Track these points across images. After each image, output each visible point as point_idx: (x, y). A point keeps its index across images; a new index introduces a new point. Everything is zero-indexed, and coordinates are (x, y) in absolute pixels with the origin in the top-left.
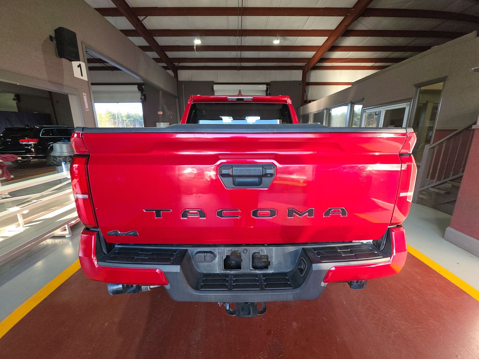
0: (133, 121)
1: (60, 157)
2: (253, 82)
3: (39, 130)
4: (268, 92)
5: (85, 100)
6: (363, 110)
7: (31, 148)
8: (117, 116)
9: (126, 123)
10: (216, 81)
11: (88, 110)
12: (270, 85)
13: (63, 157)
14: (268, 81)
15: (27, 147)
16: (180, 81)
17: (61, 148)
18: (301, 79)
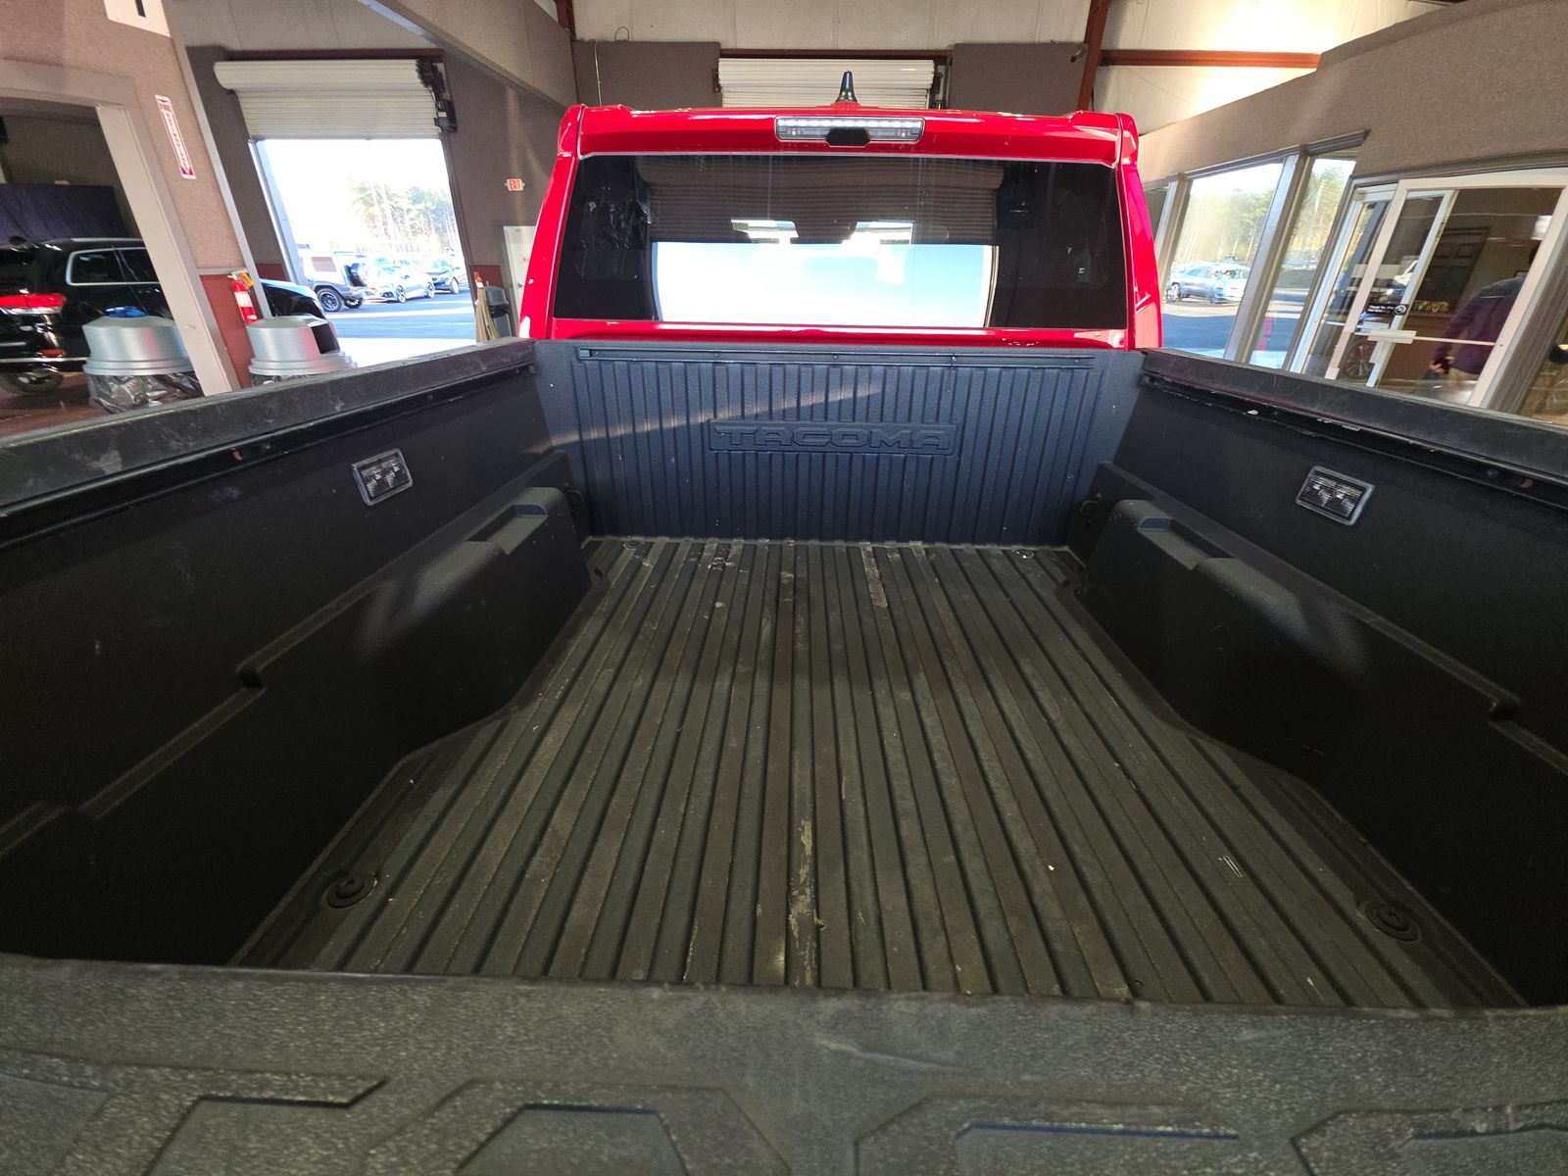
0: (434, 212)
1: (118, 380)
2: (883, 48)
3: (60, 260)
4: (940, 96)
5: (173, 128)
6: (1356, 187)
7: (45, 329)
8: (374, 195)
9: (412, 219)
10: (728, 44)
11: (193, 177)
12: (948, 61)
13: (129, 379)
14: (941, 42)
15: (28, 328)
16: (581, 41)
17: (119, 344)
18: (1079, 35)
